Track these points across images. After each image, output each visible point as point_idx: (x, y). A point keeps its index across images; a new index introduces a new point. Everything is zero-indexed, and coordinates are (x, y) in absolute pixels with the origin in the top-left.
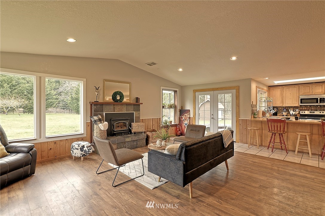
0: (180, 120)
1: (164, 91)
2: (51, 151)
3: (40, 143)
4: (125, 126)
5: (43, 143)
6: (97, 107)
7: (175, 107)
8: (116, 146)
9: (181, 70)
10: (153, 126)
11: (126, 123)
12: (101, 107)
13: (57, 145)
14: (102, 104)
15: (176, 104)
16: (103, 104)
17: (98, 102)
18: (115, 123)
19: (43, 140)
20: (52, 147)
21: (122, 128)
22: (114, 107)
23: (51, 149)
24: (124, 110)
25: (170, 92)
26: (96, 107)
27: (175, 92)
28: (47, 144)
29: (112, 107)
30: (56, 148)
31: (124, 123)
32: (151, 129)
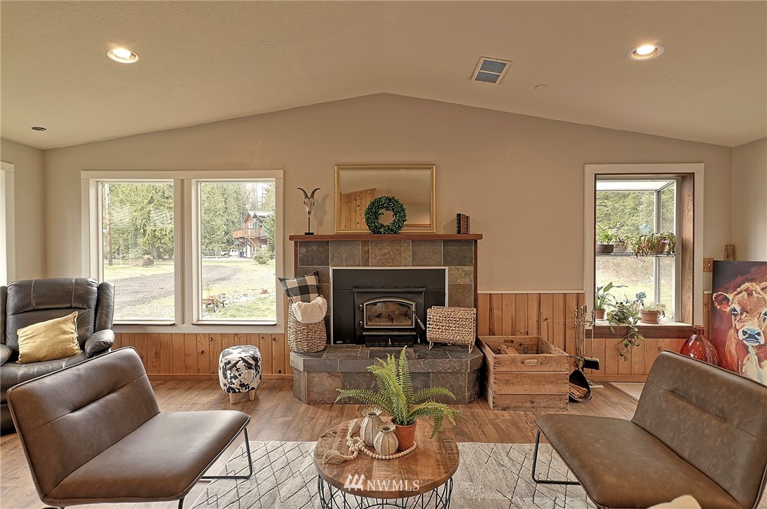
0: (711, 311)
1: (601, 185)
2: (203, 357)
3: (181, 334)
4: (406, 315)
5: (189, 334)
6: (310, 249)
7: (682, 250)
8: (337, 379)
9: (645, 50)
10: (544, 324)
11: (408, 307)
12: (321, 250)
13: (216, 345)
14: (325, 242)
15: (688, 234)
16: (328, 242)
17: (313, 234)
18: (365, 302)
19: (187, 329)
20: (206, 349)
21: (395, 323)
22: (366, 249)
23: (203, 352)
24: (406, 261)
25: (658, 185)
26: (307, 249)
27: (684, 179)
28: (195, 338)
29: (358, 250)
30: (213, 352)
31: (402, 305)
32: (534, 334)
